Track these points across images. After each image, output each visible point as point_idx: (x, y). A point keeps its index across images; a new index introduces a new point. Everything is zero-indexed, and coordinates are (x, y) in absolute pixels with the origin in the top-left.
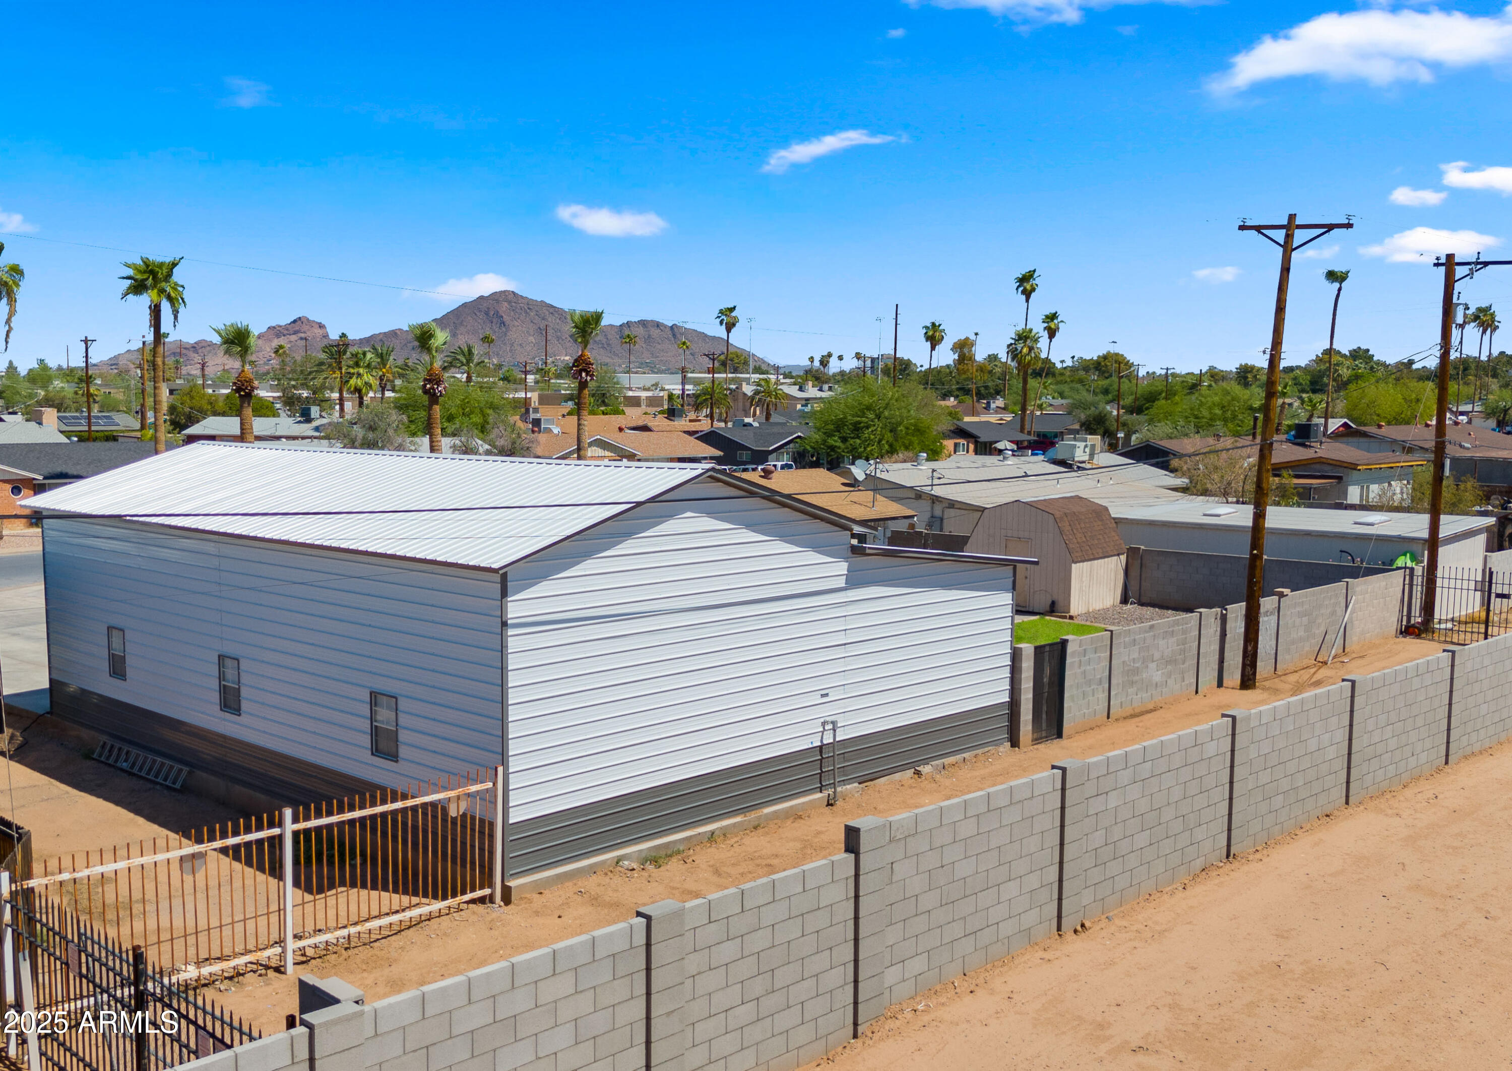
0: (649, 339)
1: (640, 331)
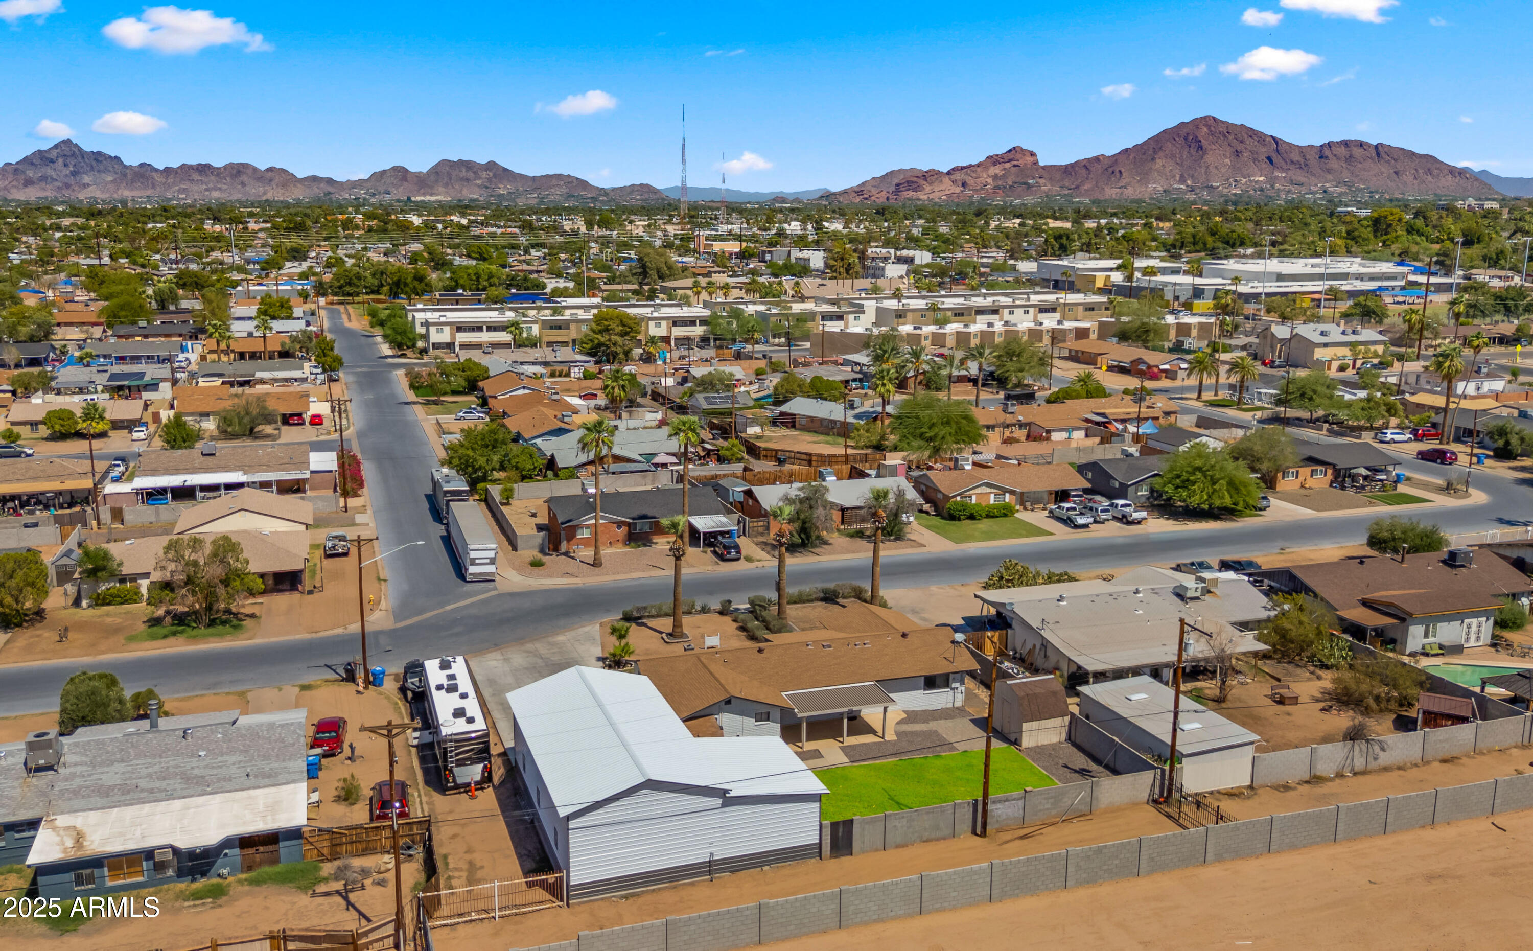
0: (1350, 159)
1: (1342, 151)
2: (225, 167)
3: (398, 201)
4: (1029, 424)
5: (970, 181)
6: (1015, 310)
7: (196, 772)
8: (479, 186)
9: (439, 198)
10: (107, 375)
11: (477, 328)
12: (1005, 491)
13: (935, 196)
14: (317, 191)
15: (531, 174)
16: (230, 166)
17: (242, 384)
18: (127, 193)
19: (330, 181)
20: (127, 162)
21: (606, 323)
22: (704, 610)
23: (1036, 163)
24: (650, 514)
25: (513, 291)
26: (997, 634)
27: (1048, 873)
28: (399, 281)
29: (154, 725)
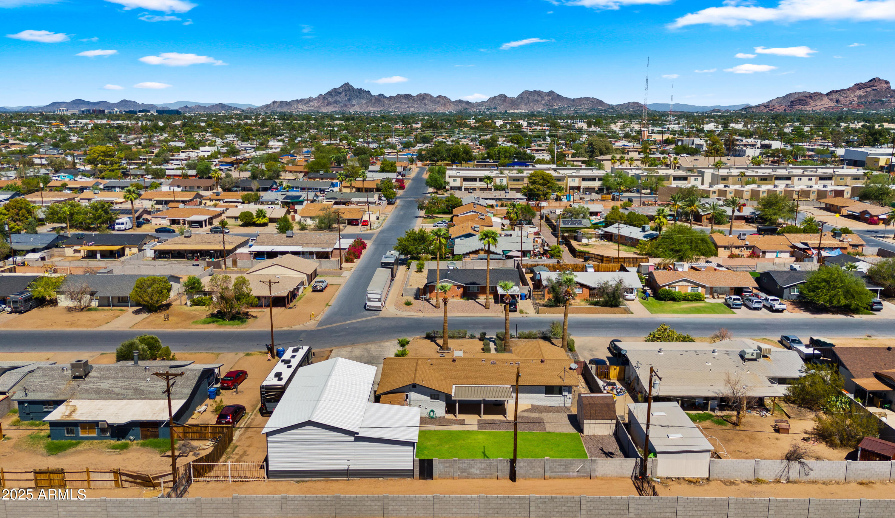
2: (417, 96)
3: (500, 113)
4: (754, 247)
5: (842, 99)
6: (802, 178)
7: (142, 388)
8: (543, 105)
9: (521, 111)
10: (284, 196)
11: (474, 179)
12: (698, 285)
13: (817, 109)
14: (460, 107)
15: (572, 97)
16: (419, 95)
17: (344, 203)
18: (372, 109)
19: (467, 103)
20: (373, 94)
21: (534, 178)
22: (472, 337)
23: (889, 88)
24: (478, 282)
25: (516, 160)
26: (618, 368)
27: (517, 507)
28: (455, 154)
29: (136, 363)
